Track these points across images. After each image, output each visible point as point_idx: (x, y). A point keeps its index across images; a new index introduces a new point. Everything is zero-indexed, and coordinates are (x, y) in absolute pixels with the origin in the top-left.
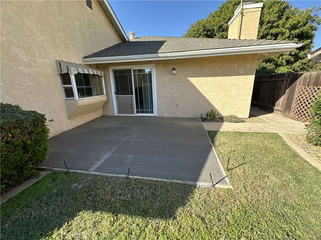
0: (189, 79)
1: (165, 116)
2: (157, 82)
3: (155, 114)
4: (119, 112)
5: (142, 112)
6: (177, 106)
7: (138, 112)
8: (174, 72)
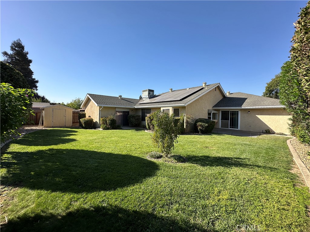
0: (257, 116)
1: (244, 130)
2: (241, 116)
3: (239, 129)
4: (222, 127)
5: (232, 128)
6: (250, 126)
7: (230, 128)
8: (249, 113)
